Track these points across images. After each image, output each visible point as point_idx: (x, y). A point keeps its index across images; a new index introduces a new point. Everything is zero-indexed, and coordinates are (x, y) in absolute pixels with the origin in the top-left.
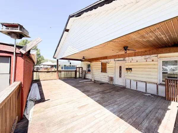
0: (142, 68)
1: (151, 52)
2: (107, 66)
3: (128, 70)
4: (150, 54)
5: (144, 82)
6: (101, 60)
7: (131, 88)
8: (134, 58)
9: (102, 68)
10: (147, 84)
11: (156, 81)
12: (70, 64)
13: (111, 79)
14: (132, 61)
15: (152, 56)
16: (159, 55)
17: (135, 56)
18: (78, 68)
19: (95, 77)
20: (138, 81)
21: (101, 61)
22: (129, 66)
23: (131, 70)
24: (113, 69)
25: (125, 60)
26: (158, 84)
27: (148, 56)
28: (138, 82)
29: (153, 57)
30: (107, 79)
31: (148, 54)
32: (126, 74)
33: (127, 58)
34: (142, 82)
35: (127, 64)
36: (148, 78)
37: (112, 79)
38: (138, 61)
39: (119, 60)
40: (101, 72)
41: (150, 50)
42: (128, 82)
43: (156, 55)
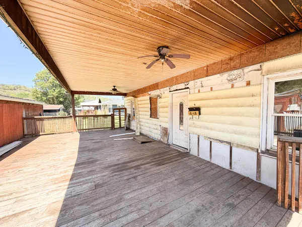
0: (222, 106)
1: (244, 58)
2: (159, 105)
3: (192, 112)
4: (242, 66)
5: (227, 142)
6: (149, 93)
7: (200, 157)
8: (205, 80)
9: (151, 109)
10: (233, 148)
11: (255, 142)
12: (100, 102)
13: (165, 132)
14: (201, 89)
15: (247, 69)
16: (267, 65)
17: (207, 76)
18: (118, 110)
19: (142, 127)
20: (214, 139)
21: (150, 95)
22: (195, 102)
23: (197, 112)
24: (168, 109)
25: (188, 88)
26: (259, 151)
27: (235, 72)
28: (212, 143)
29: (250, 72)
30: (159, 132)
31: (238, 65)
32: (191, 122)
33: (191, 84)
34: (222, 142)
35: (191, 97)
36: (235, 133)
37: (167, 132)
38: (213, 89)
39: (177, 90)
40: (151, 117)
41: (241, 55)
42: (194, 140)
43: (257, 66)
